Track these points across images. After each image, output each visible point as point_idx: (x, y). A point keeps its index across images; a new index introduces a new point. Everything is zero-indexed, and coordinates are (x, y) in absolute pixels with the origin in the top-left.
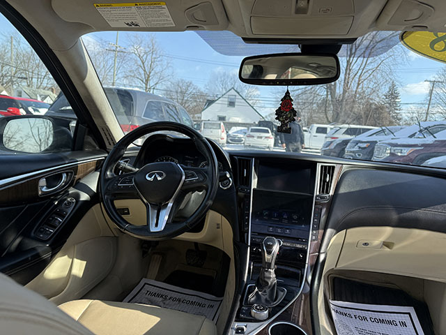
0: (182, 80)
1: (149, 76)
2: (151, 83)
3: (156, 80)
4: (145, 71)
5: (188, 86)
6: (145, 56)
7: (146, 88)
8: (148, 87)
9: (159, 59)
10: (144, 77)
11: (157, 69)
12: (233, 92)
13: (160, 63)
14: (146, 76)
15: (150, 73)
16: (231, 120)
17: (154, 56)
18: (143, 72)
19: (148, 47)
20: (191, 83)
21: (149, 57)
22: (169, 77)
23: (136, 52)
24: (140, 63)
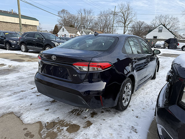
0: (139, 21)
2: (127, 23)
3: (128, 22)
4: (124, 19)
5: (142, 24)
6: (125, 13)
7: (125, 26)
8: (125, 25)
9: (131, 13)
10: (124, 21)
12: (161, 26)
13: (131, 15)
14: (125, 21)
15: (126, 19)
16: (159, 38)
17: (129, 12)
19: (126, 8)
20: (143, 22)
22: (134, 20)
23: (121, 12)
24: (123, 15)
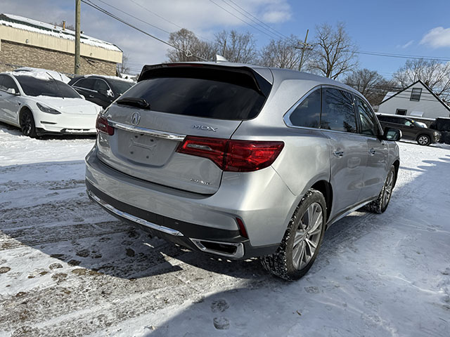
1: (332, 66)
3: (337, 71)
4: (328, 61)
5: (371, 76)
6: (331, 46)
8: (329, 77)
9: (345, 49)
10: (326, 67)
11: (341, 60)
12: (419, 85)
13: (345, 53)
14: (329, 67)
15: (333, 63)
17: (340, 46)
18: (326, 63)
19: (335, 37)
20: (375, 73)
21: (335, 47)
24: (324, 53)
